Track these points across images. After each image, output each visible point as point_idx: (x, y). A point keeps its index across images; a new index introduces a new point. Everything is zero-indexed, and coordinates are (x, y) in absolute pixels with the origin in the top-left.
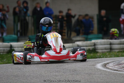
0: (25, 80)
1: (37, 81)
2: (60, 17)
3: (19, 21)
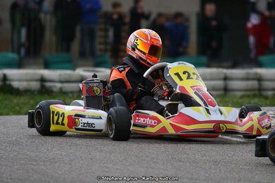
0: (33, 151)
1: (61, 155)
2: (115, 17)
3: (23, 25)
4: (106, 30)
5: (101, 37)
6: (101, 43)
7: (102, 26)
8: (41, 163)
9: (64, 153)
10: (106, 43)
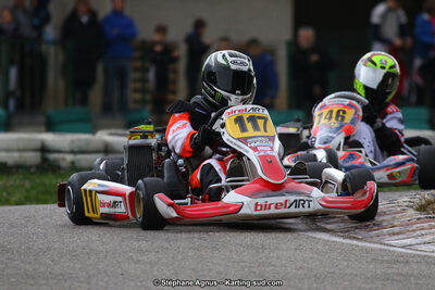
0: (30, 263)
1: (74, 269)
2: (158, 48)
3: (12, 62)
4: (145, 70)
5: (136, 81)
6: (136, 91)
7: (138, 64)
8: (43, 282)
9: (78, 266)
10: (143, 91)
